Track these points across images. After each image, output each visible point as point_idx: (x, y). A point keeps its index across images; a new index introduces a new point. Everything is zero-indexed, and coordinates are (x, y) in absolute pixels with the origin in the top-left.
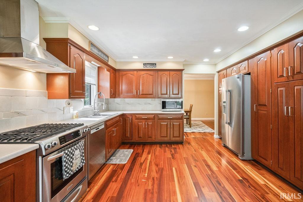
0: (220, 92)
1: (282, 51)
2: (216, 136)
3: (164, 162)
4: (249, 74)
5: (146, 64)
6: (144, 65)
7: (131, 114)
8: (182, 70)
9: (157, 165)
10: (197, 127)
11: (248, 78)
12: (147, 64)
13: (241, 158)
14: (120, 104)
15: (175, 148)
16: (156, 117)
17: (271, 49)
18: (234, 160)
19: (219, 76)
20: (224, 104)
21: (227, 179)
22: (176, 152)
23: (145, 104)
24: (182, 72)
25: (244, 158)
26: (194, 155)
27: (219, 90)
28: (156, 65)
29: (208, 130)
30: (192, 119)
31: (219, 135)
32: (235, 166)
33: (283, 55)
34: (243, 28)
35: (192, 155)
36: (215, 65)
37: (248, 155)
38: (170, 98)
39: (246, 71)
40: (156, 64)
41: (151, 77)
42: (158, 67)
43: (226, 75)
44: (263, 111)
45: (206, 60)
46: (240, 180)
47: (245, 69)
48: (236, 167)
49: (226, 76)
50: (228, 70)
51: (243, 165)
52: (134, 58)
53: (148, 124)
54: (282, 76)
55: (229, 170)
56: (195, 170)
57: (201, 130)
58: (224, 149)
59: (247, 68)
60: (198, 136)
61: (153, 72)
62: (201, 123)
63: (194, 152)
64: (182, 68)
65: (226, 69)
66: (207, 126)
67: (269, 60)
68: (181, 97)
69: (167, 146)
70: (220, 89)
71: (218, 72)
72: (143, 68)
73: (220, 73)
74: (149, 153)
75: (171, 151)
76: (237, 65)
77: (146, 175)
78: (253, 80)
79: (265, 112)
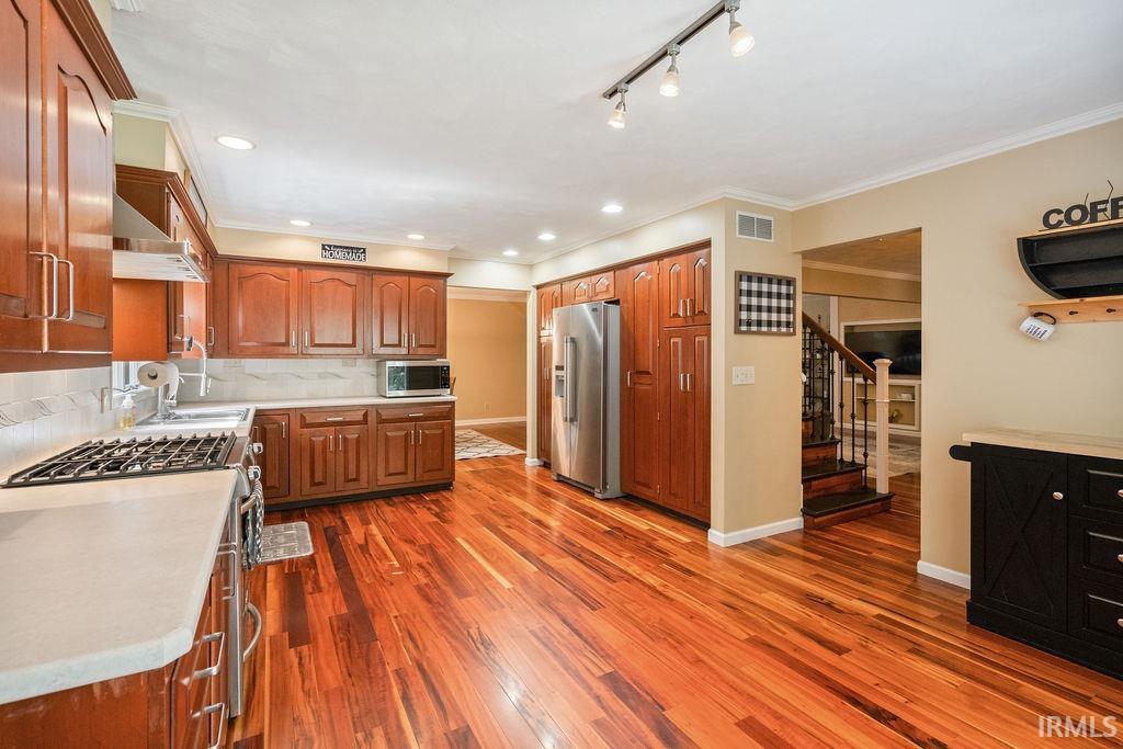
0: (543, 340)
1: (677, 268)
2: (531, 461)
3: (425, 532)
4: (616, 302)
5: (330, 246)
6: (323, 248)
7: (286, 412)
8: (446, 276)
9: (411, 542)
10: (468, 445)
11: (614, 311)
12: (335, 247)
13: (600, 496)
14: (220, 380)
15: (436, 502)
16: (372, 418)
17: (659, 257)
18: (587, 501)
19: (540, 298)
20: (560, 373)
21: (583, 535)
22: (443, 509)
23: (321, 376)
24: (445, 281)
25: (607, 495)
26: (494, 508)
27: (539, 337)
28: (364, 252)
29: (506, 450)
30: (458, 423)
31: (538, 458)
32: (592, 512)
33: (678, 274)
34: (612, 208)
35: (491, 509)
36: (531, 267)
37: (614, 487)
38: (409, 357)
39: (610, 296)
40: (364, 250)
41: (349, 289)
42: (372, 261)
43: (559, 299)
44: (644, 387)
45: (511, 253)
46: (606, 532)
47: (607, 290)
48: (595, 513)
49: (559, 301)
50: (566, 286)
51: (607, 508)
52: (292, 225)
53: (345, 439)
54: (676, 315)
55: (582, 520)
56: (512, 533)
57: (482, 452)
58: (559, 485)
59: (612, 289)
60: (481, 467)
61: (355, 275)
62: (475, 433)
63: (491, 502)
64: (445, 270)
65: (561, 282)
66: (494, 441)
67: (655, 280)
68: (443, 355)
69: (408, 499)
70: (543, 333)
71: (538, 287)
72: (319, 259)
73: (544, 290)
74: (366, 522)
75: (429, 509)
76: (589, 278)
77: (395, 563)
78: (626, 317)
79: (649, 388)
